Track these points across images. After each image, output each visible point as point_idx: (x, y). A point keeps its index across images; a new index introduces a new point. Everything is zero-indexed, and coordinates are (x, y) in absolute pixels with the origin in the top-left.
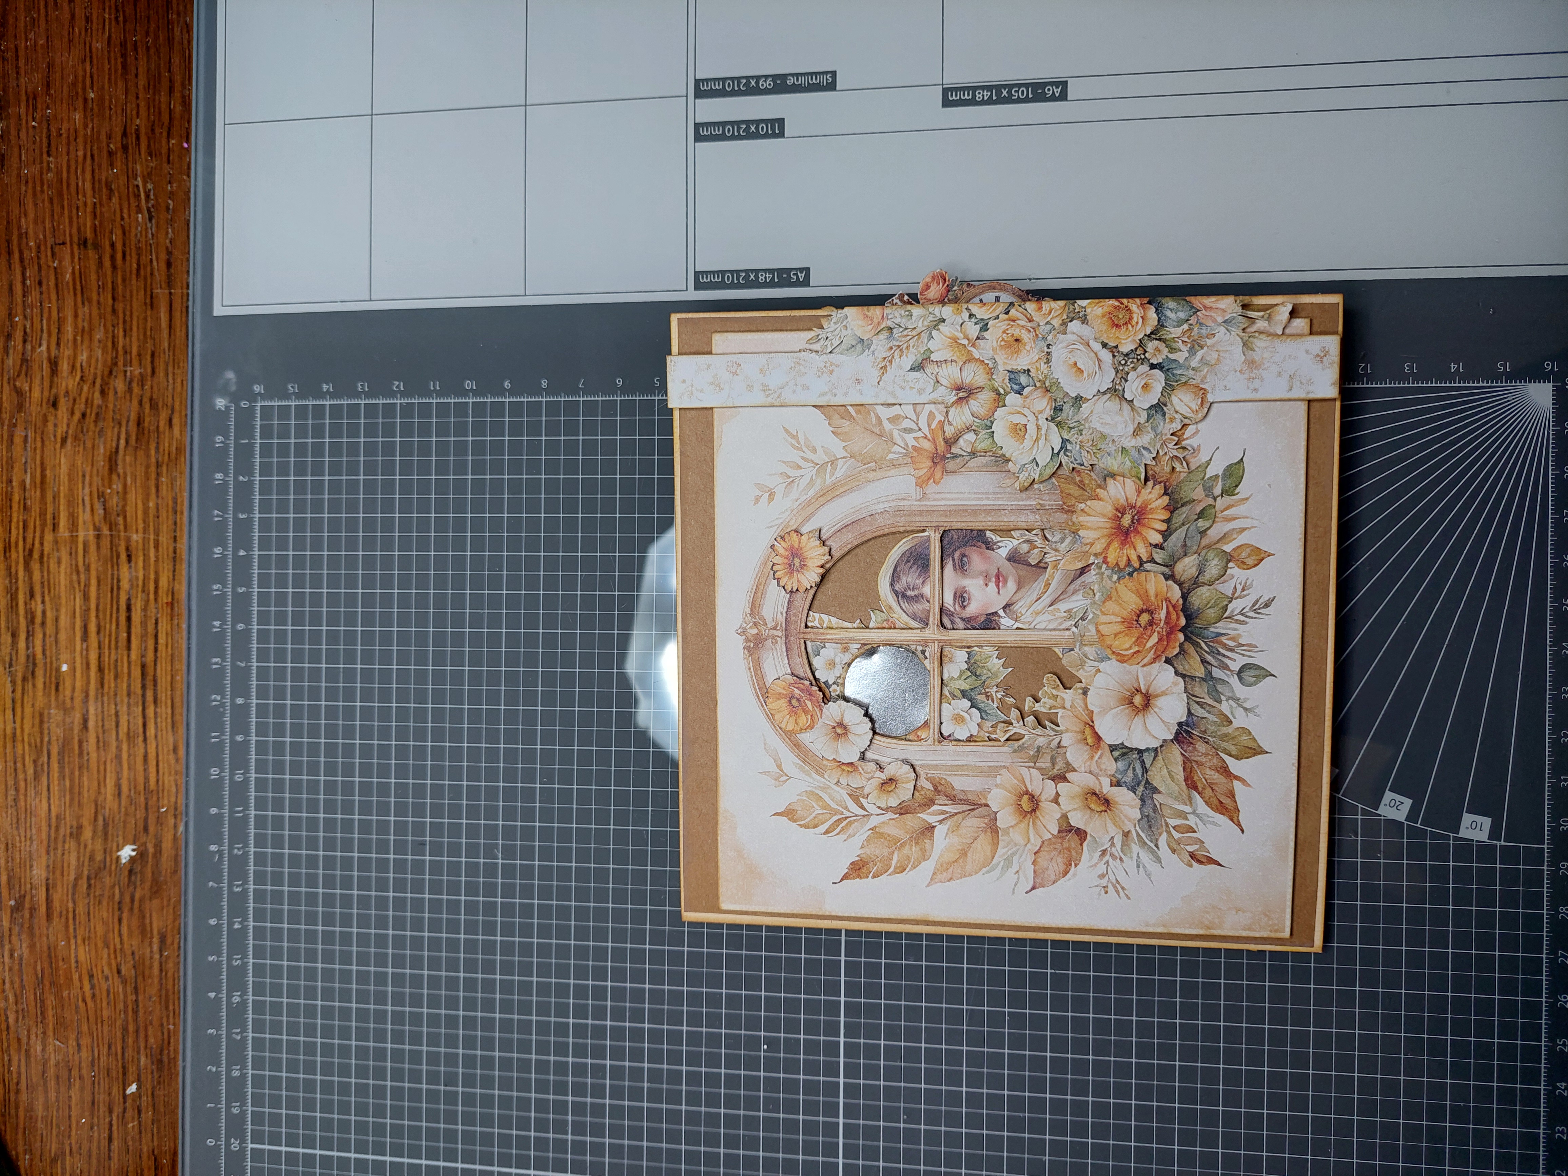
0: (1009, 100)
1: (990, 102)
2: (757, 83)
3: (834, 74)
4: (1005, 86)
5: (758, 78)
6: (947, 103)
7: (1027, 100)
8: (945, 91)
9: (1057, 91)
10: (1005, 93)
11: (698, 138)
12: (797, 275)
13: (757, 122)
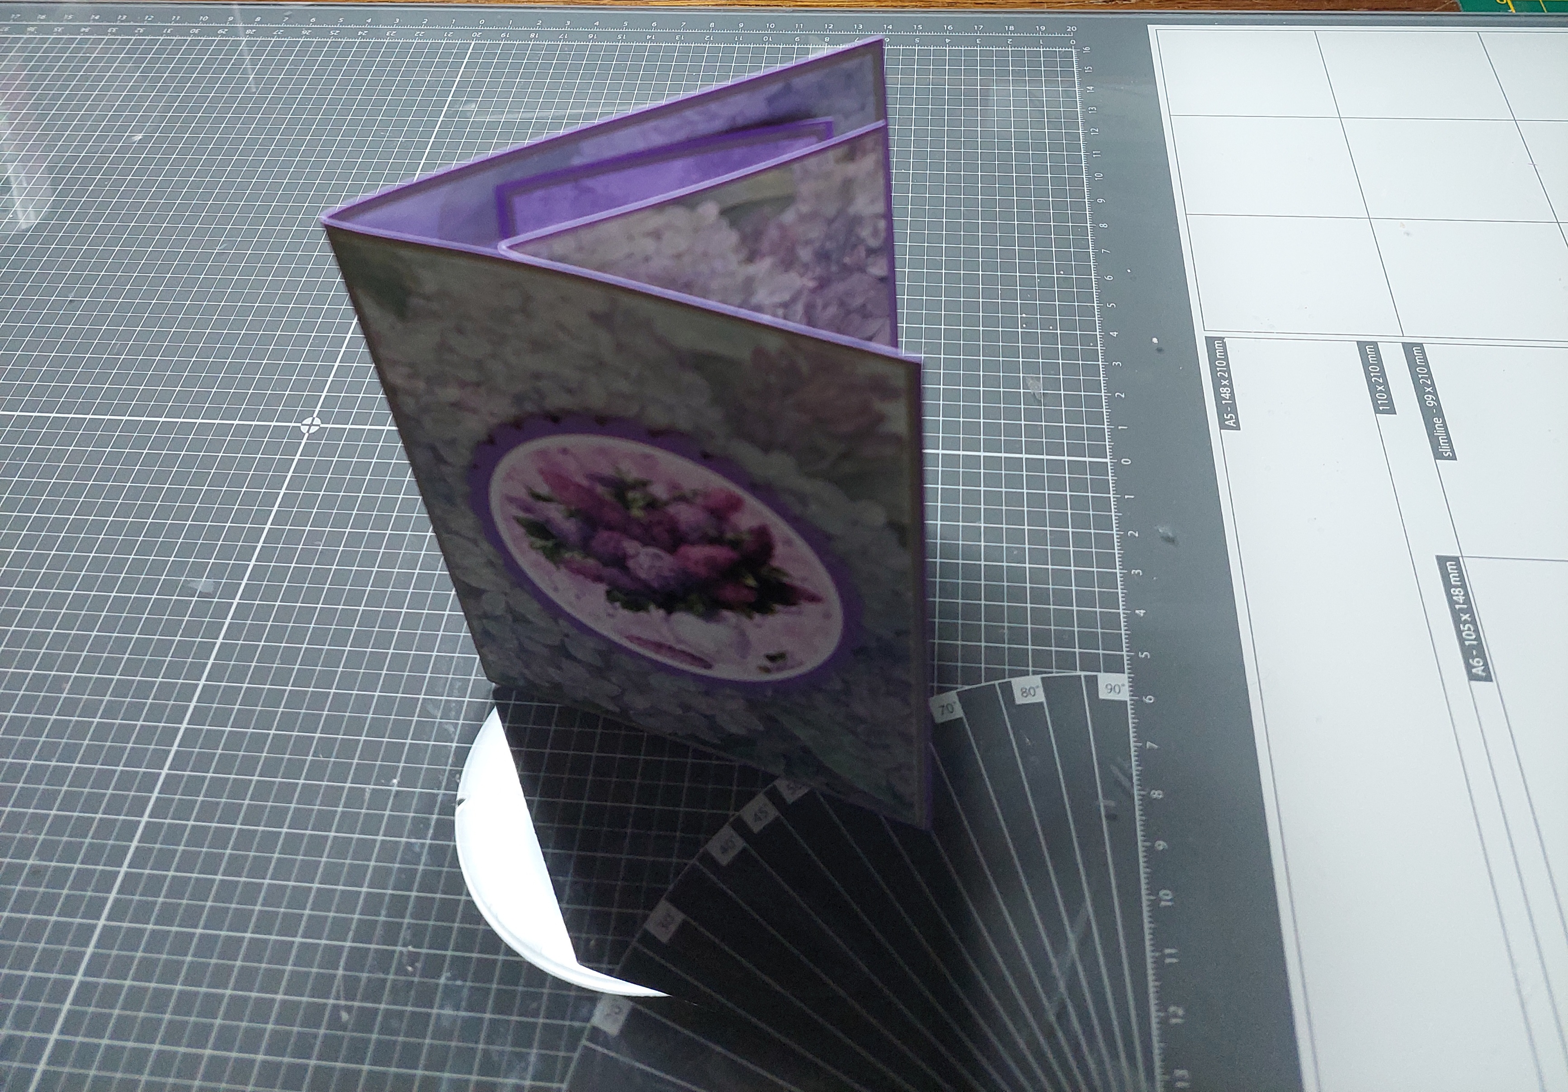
0: (1457, 621)
1: (1452, 602)
2: (1429, 393)
3: (1454, 458)
4: (1472, 616)
5: (1435, 393)
6: (1442, 561)
7: (1461, 640)
8: (1456, 560)
9: (1478, 671)
10: (1465, 617)
11: (1361, 345)
12: (1231, 418)
13: (1388, 391)
